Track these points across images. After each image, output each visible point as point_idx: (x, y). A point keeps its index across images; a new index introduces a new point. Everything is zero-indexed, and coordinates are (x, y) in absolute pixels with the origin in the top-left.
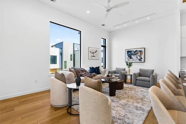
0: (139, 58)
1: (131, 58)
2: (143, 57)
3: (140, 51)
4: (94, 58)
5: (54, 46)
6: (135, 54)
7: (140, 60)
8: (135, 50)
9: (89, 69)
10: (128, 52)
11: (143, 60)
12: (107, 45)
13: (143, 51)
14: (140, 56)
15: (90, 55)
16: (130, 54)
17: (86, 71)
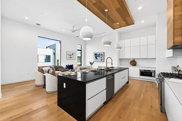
0: (101, 59)
1: (97, 59)
2: (103, 58)
3: (102, 54)
4: (71, 59)
5: (49, 47)
6: (99, 56)
7: (101, 60)
8: (99, 53)
9: (65, 66)
10: (95, 54)
11: (103, 60)
12: (82, 50)
13: (103, 54)
14: (102, 58)
15: (68, 57)
16: (96, 56)
17: (63, 67)
